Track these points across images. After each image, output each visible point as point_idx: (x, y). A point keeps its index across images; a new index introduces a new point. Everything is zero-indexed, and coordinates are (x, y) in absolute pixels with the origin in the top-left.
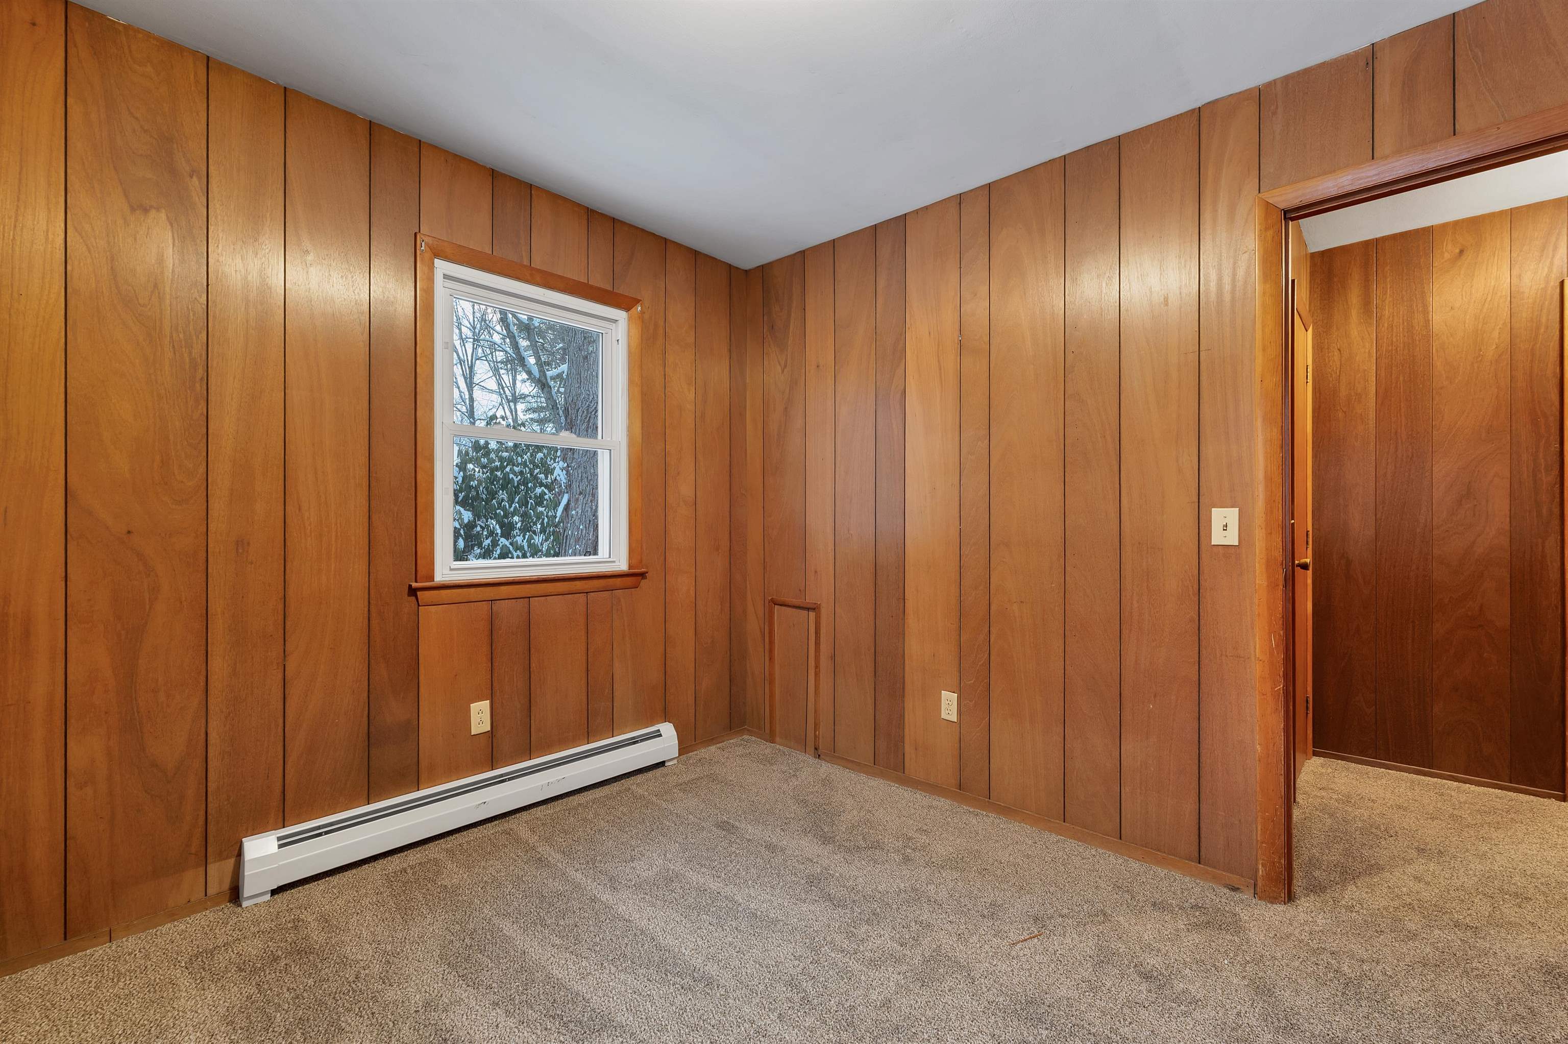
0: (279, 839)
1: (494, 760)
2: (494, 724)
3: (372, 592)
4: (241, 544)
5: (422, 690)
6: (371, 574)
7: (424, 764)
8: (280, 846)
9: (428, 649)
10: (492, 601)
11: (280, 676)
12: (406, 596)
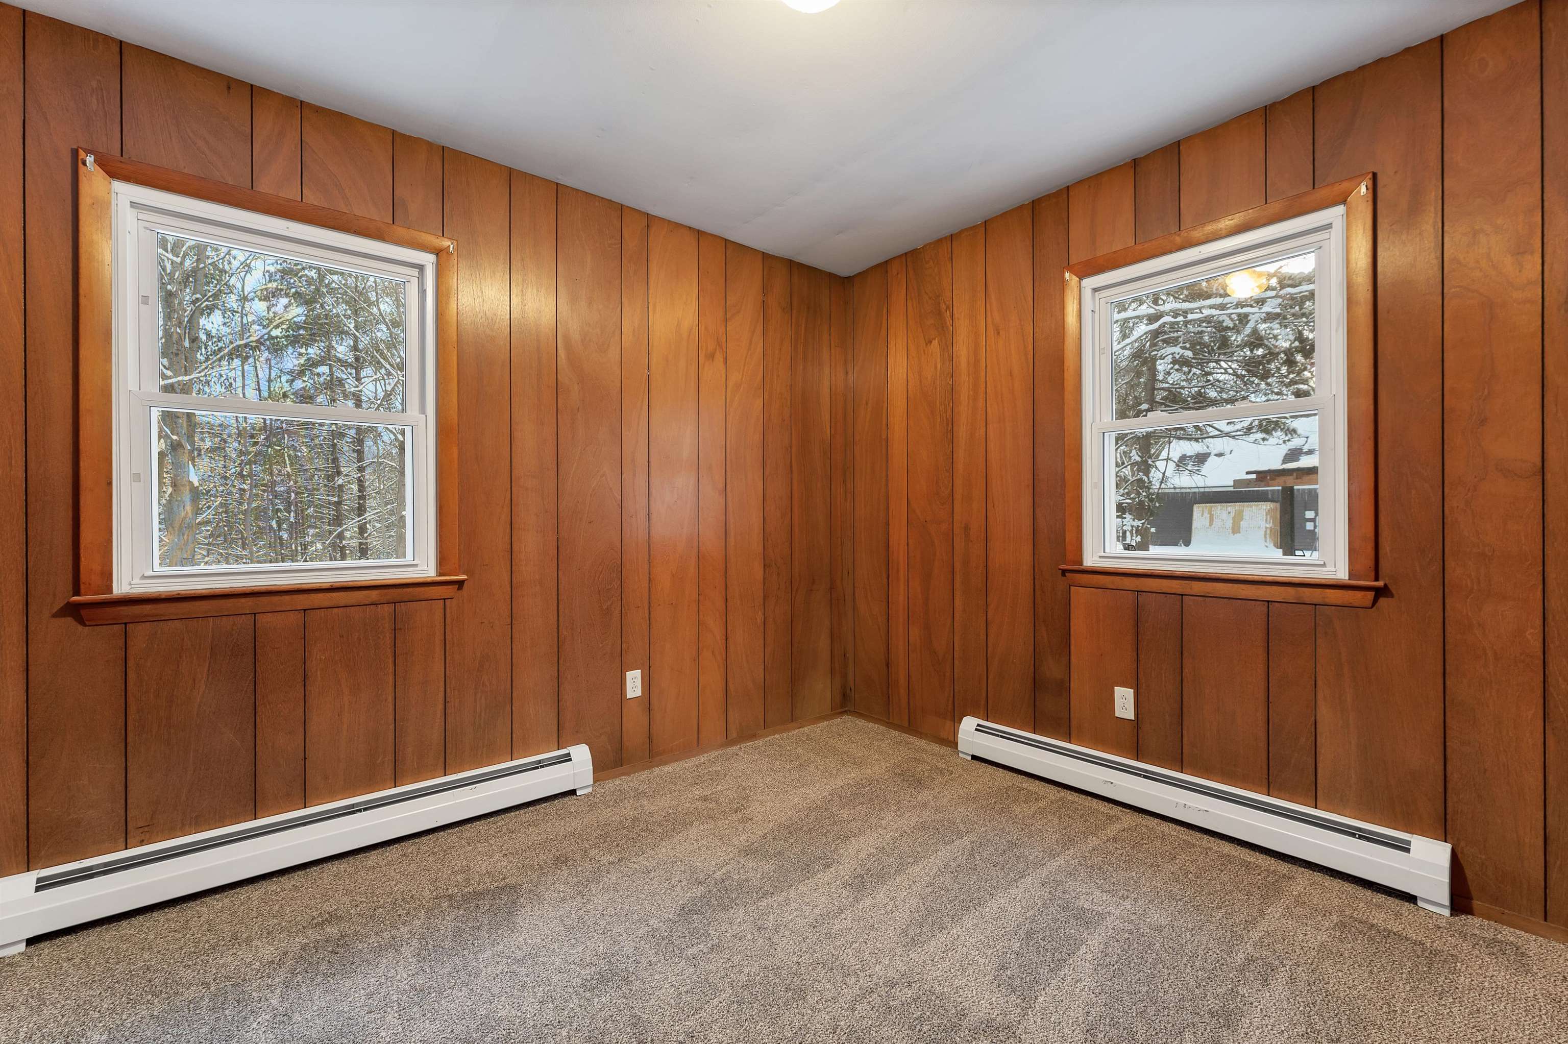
0: (978, 725)
1: (1139, 752)
2: (1140, 716)
3: (1036, 569)
4: (967, 528)
5: (1072, 657)
6: (1035, 555)
7: (1074, 723)
8: (976, 730)
9: (1079, 625)
10: (1138, 591)
11: (985, 618)
12: (1060, 575)
